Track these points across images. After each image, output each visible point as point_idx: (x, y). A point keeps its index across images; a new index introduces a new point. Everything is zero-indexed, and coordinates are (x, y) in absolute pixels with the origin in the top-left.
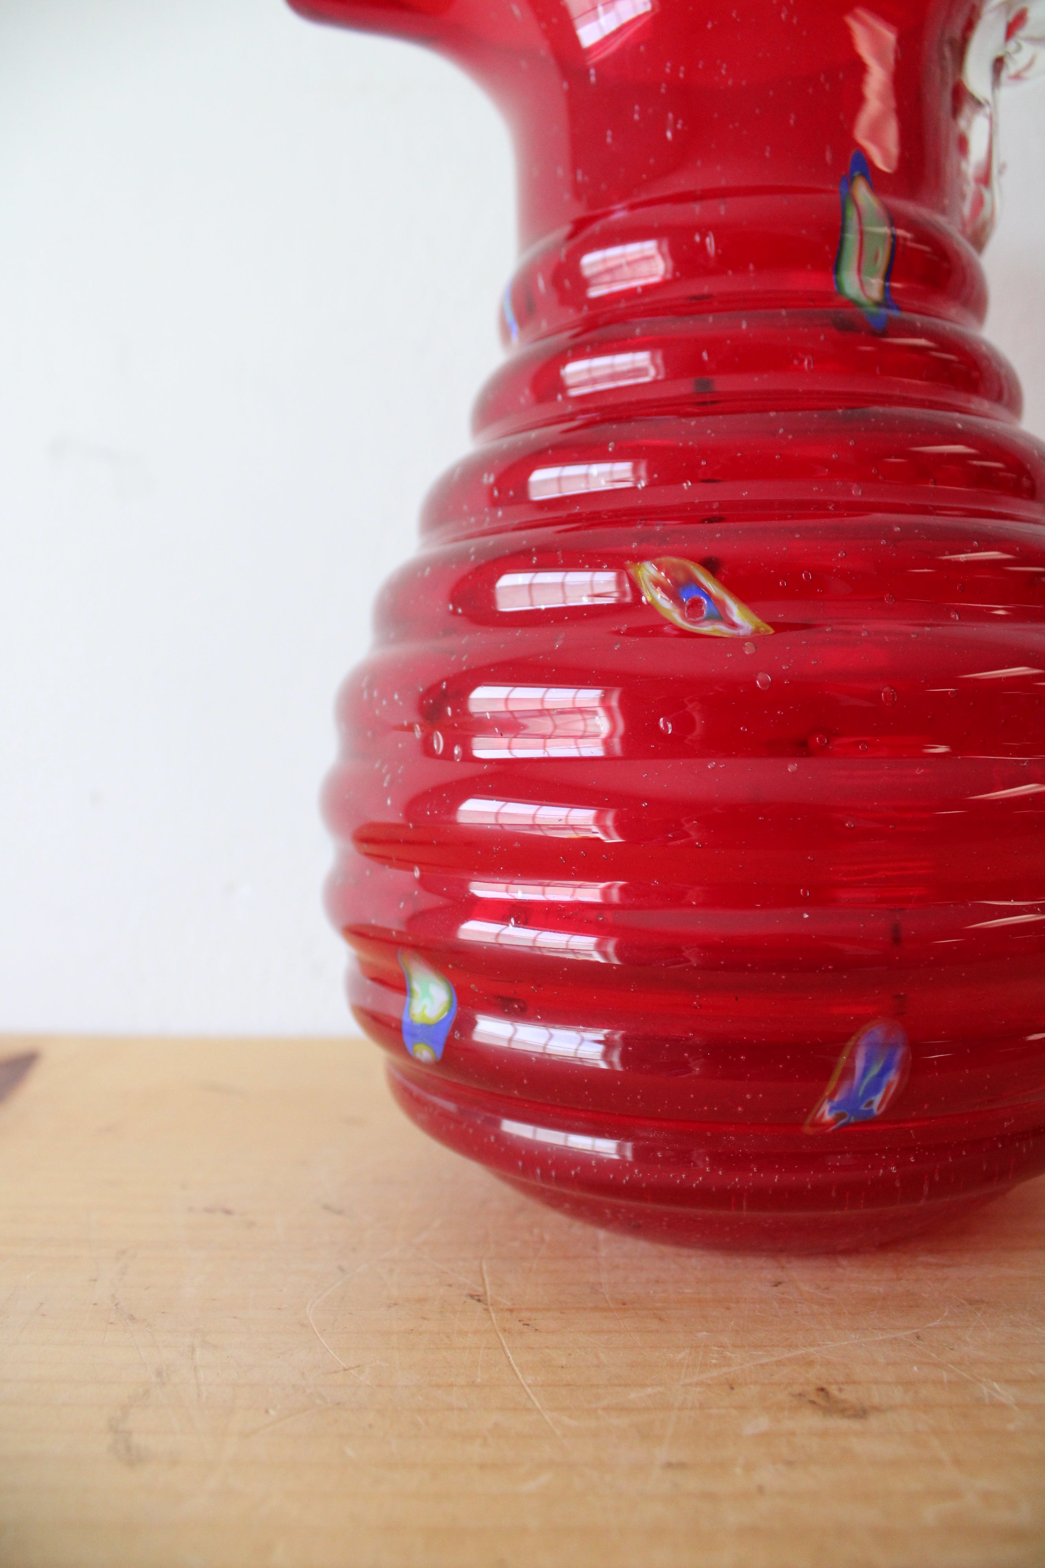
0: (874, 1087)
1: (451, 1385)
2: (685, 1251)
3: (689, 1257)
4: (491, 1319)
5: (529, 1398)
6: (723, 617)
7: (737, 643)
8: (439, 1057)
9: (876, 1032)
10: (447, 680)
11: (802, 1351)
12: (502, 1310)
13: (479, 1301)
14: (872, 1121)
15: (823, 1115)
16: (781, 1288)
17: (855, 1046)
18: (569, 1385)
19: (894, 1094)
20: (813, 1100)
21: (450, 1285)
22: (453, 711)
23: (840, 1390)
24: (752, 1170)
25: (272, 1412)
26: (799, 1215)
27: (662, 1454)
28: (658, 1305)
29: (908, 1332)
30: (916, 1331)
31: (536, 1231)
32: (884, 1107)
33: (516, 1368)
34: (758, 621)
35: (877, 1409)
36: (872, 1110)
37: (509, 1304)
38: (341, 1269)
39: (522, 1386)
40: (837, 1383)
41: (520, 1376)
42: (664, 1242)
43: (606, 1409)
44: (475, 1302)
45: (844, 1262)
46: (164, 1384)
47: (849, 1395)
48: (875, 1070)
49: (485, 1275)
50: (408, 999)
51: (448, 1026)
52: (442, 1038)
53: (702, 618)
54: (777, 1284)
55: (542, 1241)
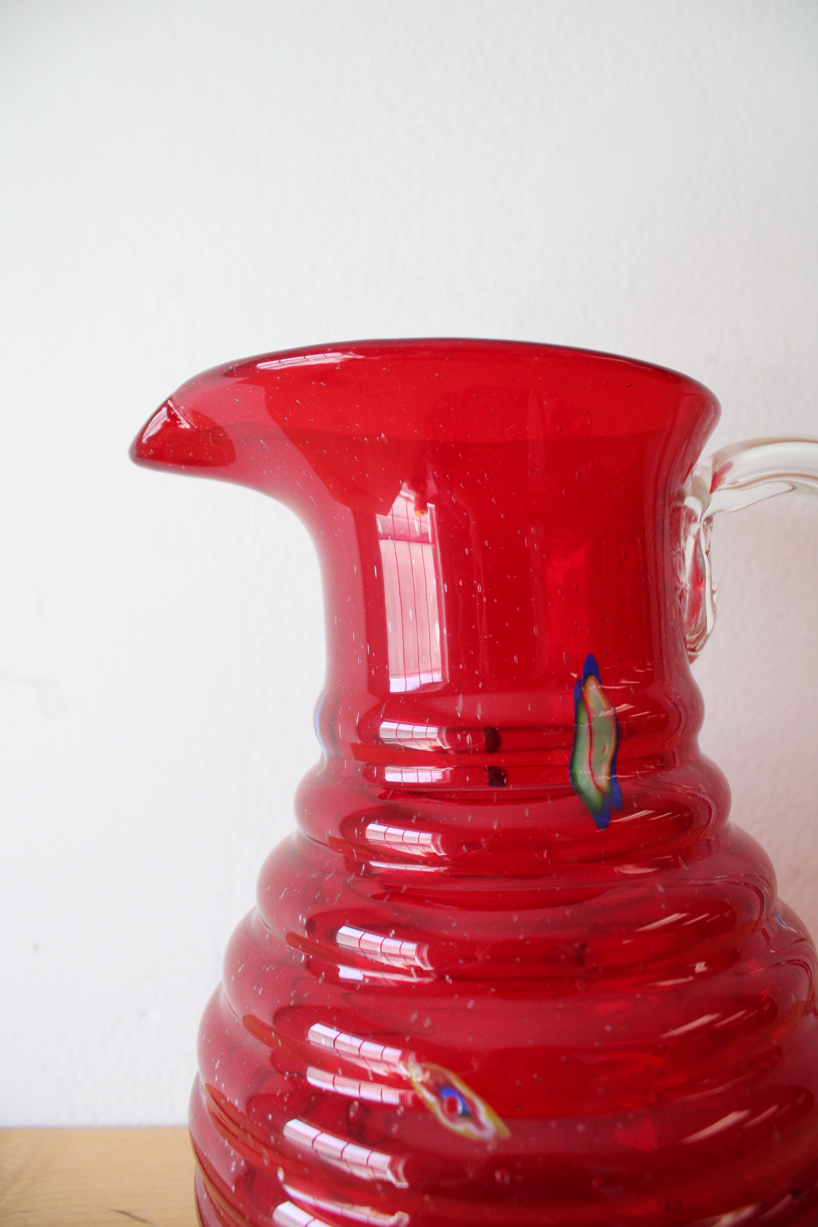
6: (471, 1115)
34: (501, 1125)
53: (455, 1115)
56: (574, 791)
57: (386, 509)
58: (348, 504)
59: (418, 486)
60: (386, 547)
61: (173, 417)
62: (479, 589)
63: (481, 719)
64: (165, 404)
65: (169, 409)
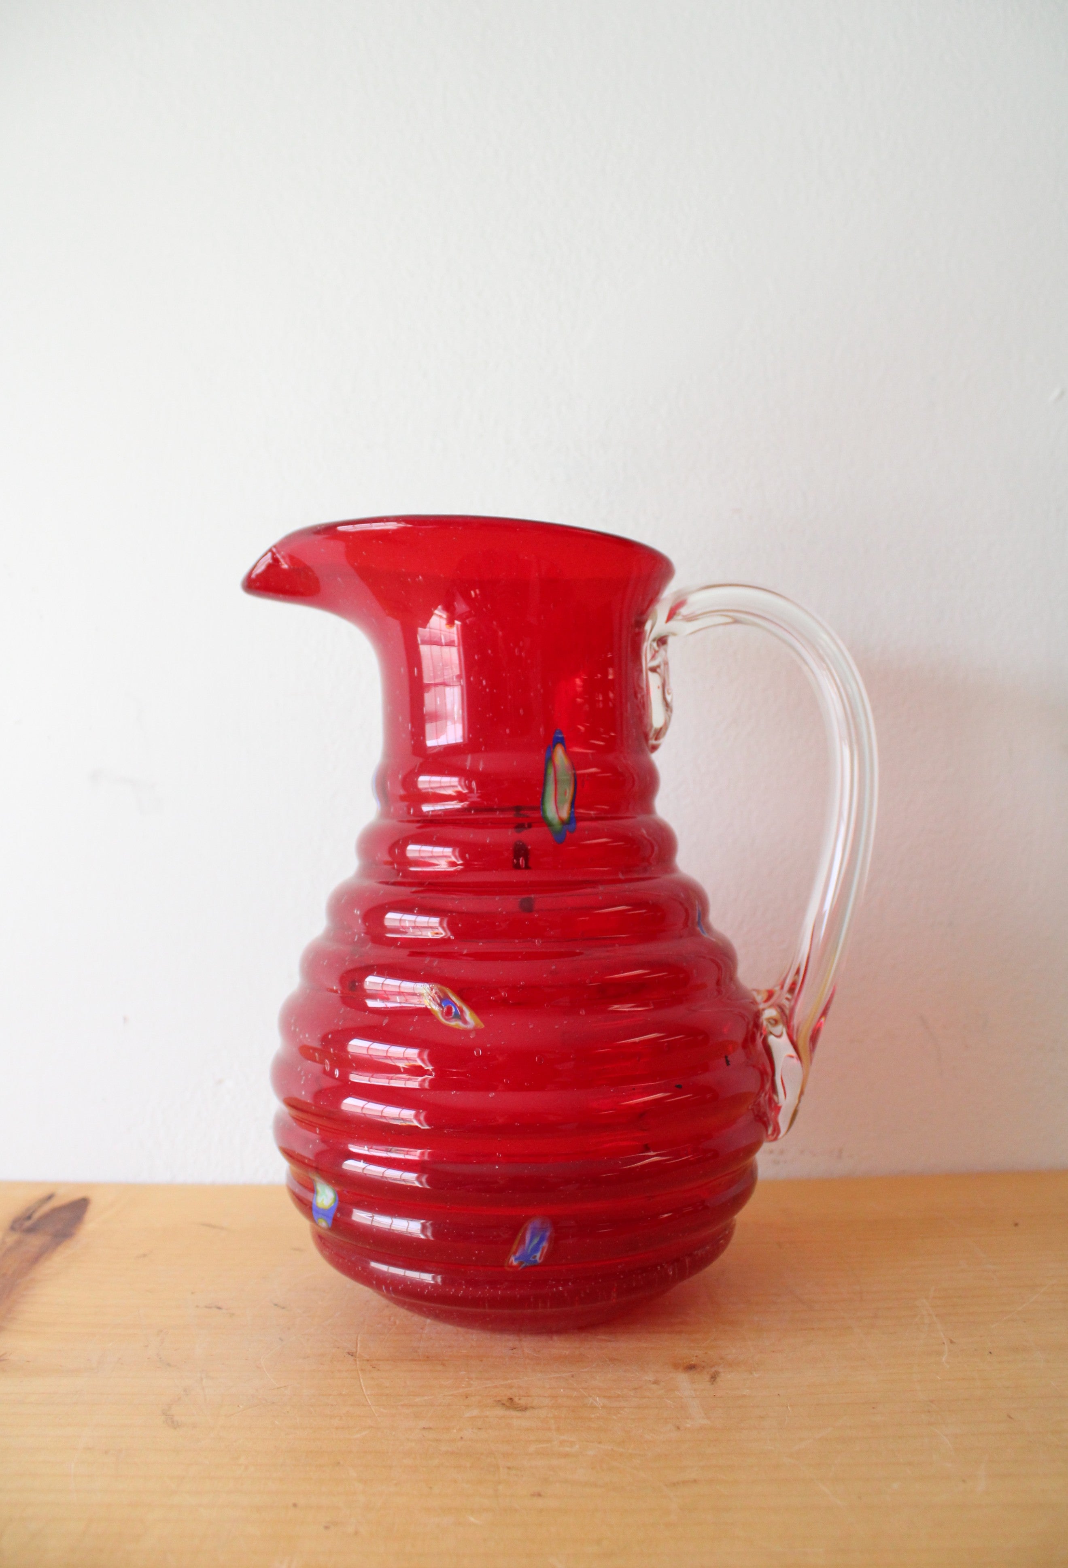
0: (536, 1249)
1: (330, 1395)
2: (470, 1331)
3: (472, 1334)
4: (356, 1364)
5: (367, 1400)
6: (461, 1017)
7: (466, 1032)
8: (330, 1225)
9: (536, 1223)
10: (332, 1033)
11: (509, 1382)
12: (363, 1360)
13: (352, 1355)
14: (535, 1266)
15: (512, 1262)
16: (515, 1351)
17: (526, 1229)
18: (387, 1395)
19: (547, 1252)
20: (507, 1254)
21: (338, 1348)
22: (334, 1051)
23: (520, 1399)
24: (486, 1288)
25: (241, 1407)
26: (507, 1312)
27: (422, 1424)
28: (446, 1358)
29: (569, 1374)
30: (572, 1373)
31: (392, 1319)
32: (542, 1259)
33: (363, 1388)
34: (478, 1021)
35: (532, 1407)
36: (536, 1260)
37: (368, 1357)
38: (281, 1339)
39: (364, 1395)
40: (520, 1396)
41: (364, 1390)
42: (460, 1325)
43: (403, 1406)
44: (350, 1356)
45: (555, 1338)
46: (187, 1395)
47: (523, 1402)
48: (536, 1241)
49: (358, 1342)
50: (315, 1195)
51: (334, 1211)
52: (332, 1215)
53: (451, 1017)
54: (513, 1349)
55: (395, 1323)
56: (543, 822)
57: (425, 623)
58: (396, 618)
59: (449, 608)
60: (424, 649)
61: (275, 560)
62: (484, 683)
63: (483, 770)
64: (270, 550)
65: (273, 554)
